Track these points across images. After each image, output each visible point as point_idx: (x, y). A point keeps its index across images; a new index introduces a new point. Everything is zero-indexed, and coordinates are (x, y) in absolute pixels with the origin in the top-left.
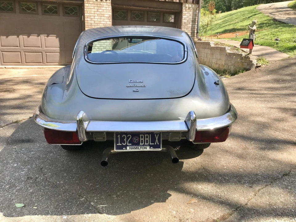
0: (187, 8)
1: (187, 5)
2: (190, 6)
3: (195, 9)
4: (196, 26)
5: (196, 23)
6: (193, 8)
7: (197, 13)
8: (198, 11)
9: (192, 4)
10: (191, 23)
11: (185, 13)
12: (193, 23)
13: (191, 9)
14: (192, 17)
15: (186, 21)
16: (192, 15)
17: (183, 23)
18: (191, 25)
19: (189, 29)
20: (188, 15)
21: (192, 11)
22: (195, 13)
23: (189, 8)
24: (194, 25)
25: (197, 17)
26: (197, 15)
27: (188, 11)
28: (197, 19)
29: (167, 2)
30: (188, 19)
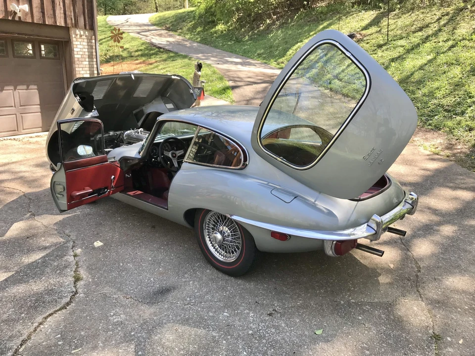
0: (78, 36)
1: (78, 32)
2: (82, 33)
3: (90, 38)
4: (94, 63)
5: (95, 60)
6: (86, 36)
7: (94, 44)
8: (94, 41)
9: (85, 30)
10: (87, 60)
11: (76, 43)
12: (90, 59)
13: (84, 37)
14: (86, 50)
15: (79, 56)
16: (86, 47)
17: (76, 60)
18: (87, 63)
19: (86, 69)
20: (81, 47)
21: (86, 40)
22: (90, 43)
23: (81, 36)
24: (91, 63)
25: (94, 51)
26: (94, 47)
27: (80, 40)
28: (94, 54)
29: (47, 25)
30: (81, 53)
